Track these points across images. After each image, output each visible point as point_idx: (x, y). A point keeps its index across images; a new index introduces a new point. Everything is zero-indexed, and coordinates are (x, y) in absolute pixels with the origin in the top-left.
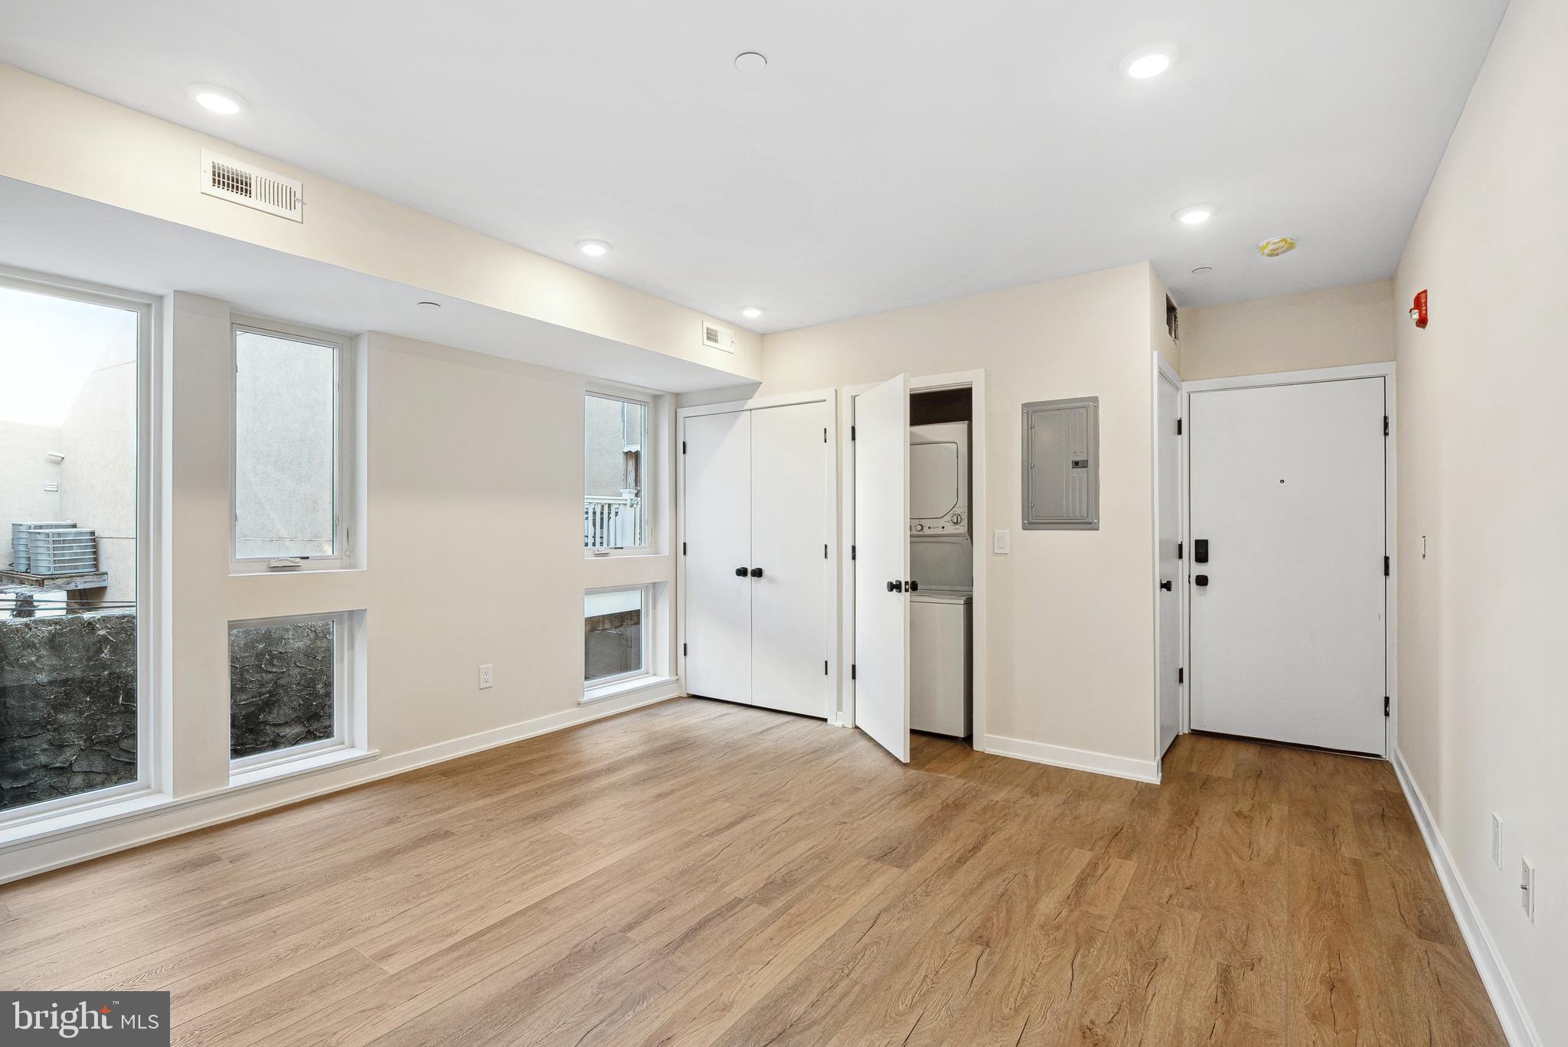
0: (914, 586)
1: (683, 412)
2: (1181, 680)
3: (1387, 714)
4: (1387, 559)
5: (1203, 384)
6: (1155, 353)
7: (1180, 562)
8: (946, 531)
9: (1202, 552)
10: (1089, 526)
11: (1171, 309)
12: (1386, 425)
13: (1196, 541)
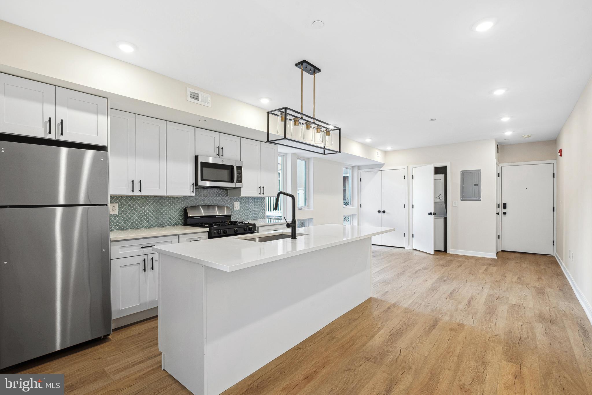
0: (435, 214)
1: (360, 171)
2: (499, 238)
3: (554, 245)
4: (554, 207)
5: (505, 164)
6: (496, 159)
7: (499, 209)
8: (438, 201)
9: (505, 206)
10: (479, 200)
11: (497, 145)
12: (554, 175)
13: (503, 203)
